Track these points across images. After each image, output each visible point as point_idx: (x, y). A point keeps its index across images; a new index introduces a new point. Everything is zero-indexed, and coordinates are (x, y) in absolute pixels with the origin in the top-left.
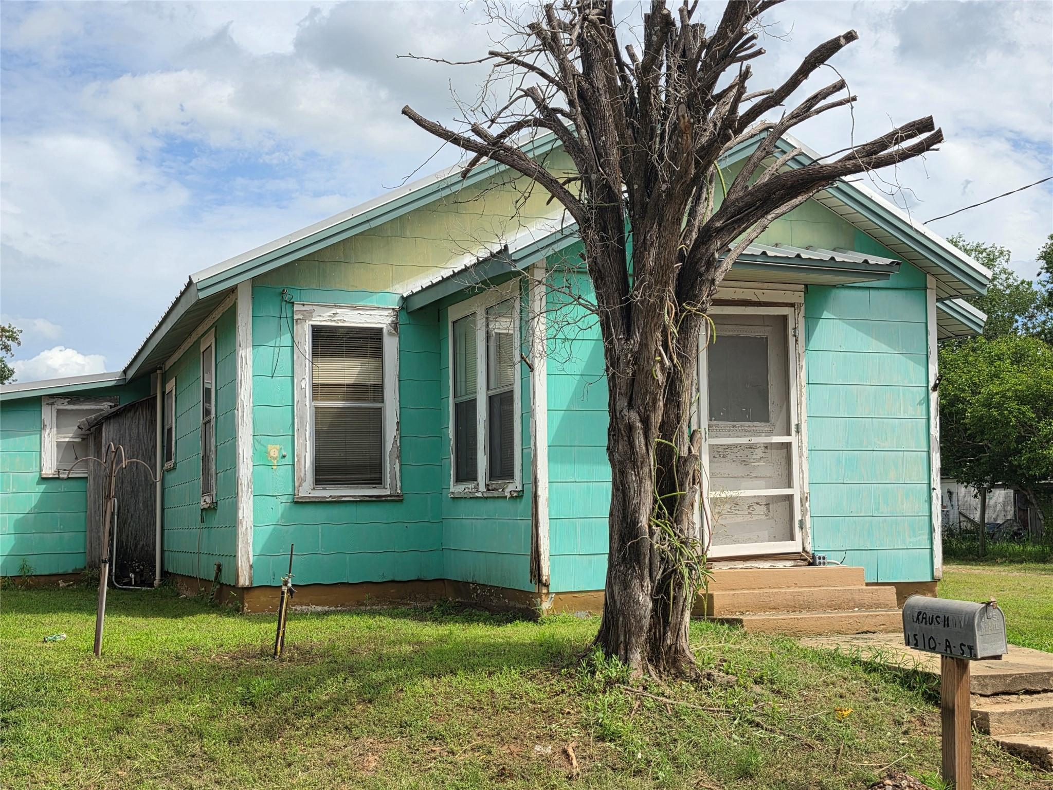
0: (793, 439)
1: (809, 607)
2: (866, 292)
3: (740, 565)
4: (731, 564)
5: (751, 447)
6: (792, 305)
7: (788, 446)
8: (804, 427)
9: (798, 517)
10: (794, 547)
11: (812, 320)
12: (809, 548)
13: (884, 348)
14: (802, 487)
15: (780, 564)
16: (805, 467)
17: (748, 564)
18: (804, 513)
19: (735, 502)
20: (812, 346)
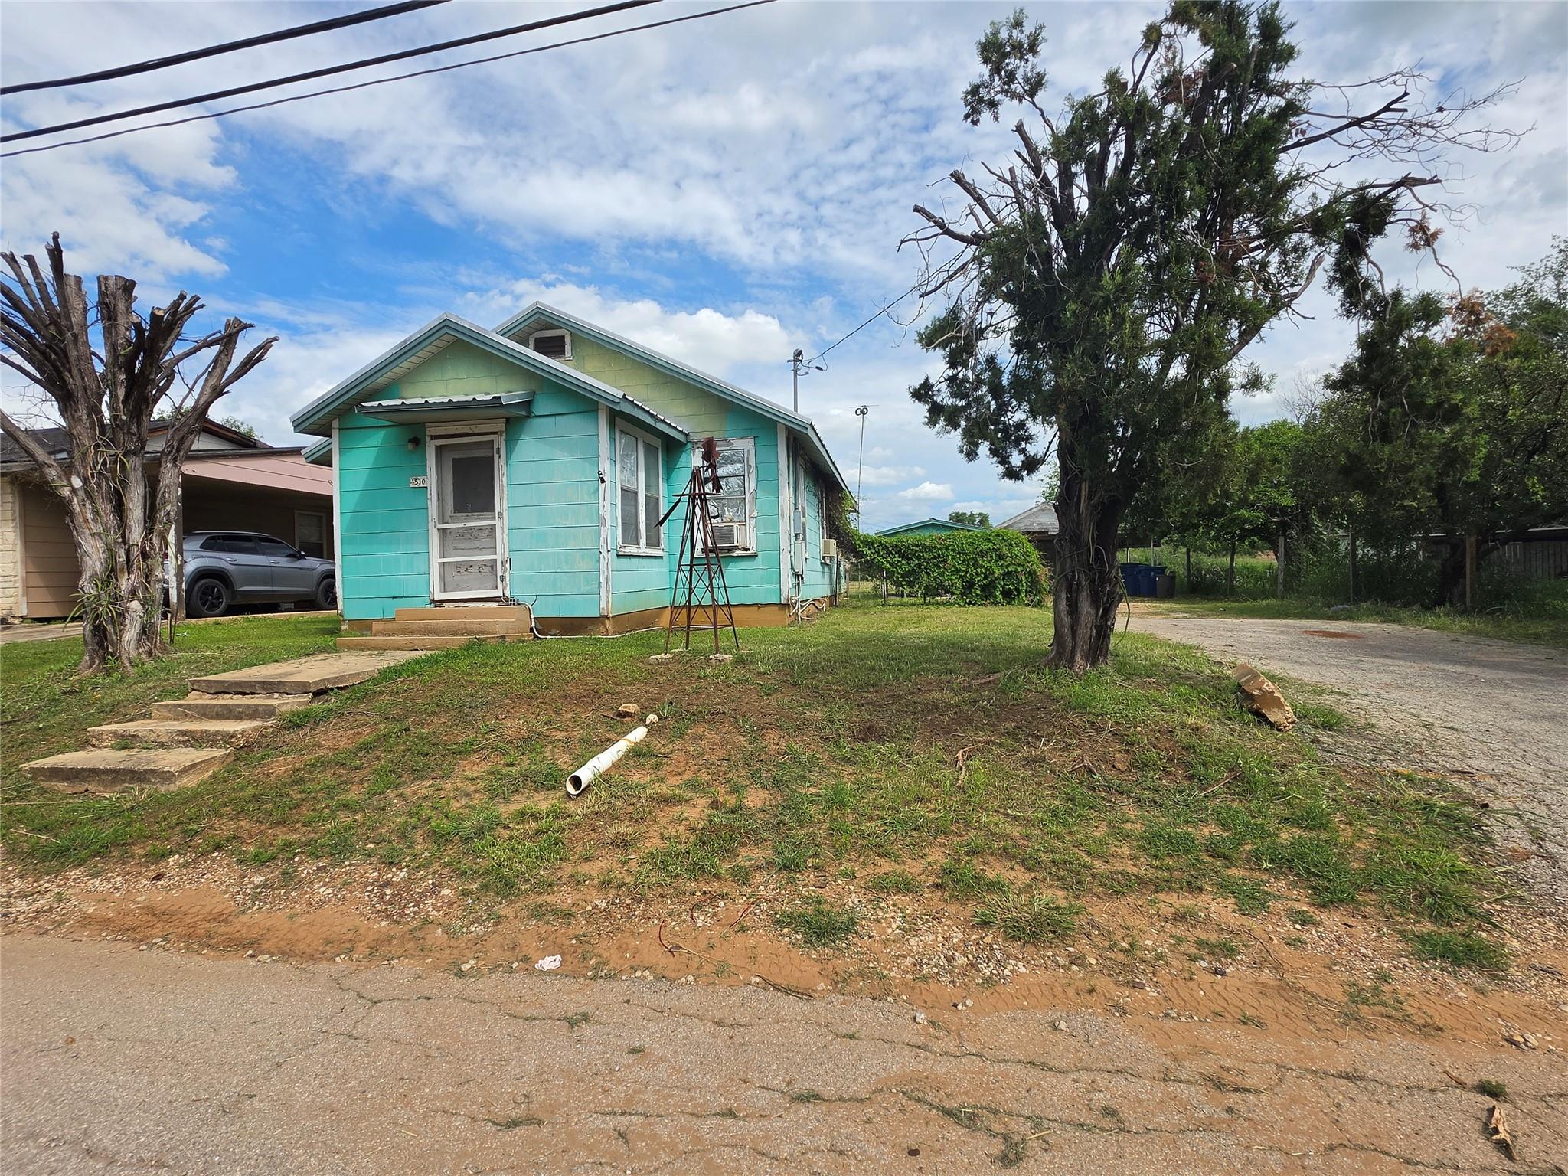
0: (497, 522)
1: (434, 632)
2: (553, 418)
3: (462, 604)
4: (456, 604)
5: (481, 528)
6: (496, 433)
7: (493, 528)
8: (505, 514)
9: (500, 573)
10: (498, 593)
11: (511, 443)
12: (507, 594)
13: (566, 455)
14: (503, 554)
15: (489, 604)
16: (506, 540)
17: (467, 604)
18: (504, 571)
19: (470, 564)
20: (514, 458)
